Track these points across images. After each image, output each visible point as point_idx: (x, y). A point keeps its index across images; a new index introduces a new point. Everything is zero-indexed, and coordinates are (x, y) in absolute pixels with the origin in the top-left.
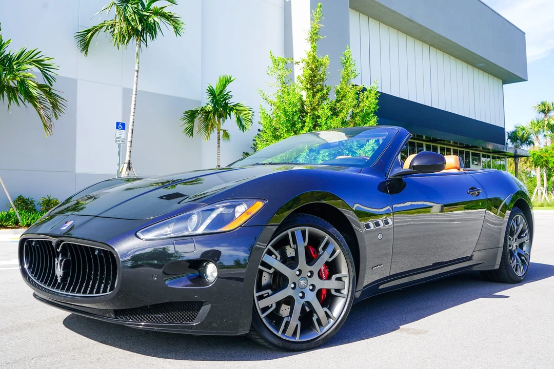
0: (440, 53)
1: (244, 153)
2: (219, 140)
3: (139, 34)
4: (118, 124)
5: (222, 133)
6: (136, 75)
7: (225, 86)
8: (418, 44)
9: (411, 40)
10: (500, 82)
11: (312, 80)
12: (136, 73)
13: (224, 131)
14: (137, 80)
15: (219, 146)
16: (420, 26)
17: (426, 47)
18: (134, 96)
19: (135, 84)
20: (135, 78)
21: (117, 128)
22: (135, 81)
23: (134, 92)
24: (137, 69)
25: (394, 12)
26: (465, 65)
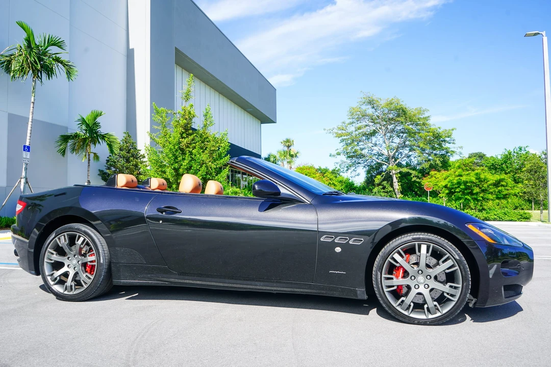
0: (225, 99)
1: (99, 170)
2: (89, 160)
3: (36, 73)
4: (25, 146)
5: (92, 155)
6: (32, 106)
7: (95, 119)
8: (212, 91)
9: (208, 88)
10: (260, 122)
11: (185, 126)
12: (32, 104)
13: (95, 154)
14: (33, 110)
15: (89, 165)
16: (217, 79)
17: (217, 94)
18: (30, 123)
19: (31, 113)
20: (32, 109)
21: (24, 150)
22: (31, 111)
23: (30, 120)
24: (32, 100)
25: (202, 68)
26: (240, 109)
